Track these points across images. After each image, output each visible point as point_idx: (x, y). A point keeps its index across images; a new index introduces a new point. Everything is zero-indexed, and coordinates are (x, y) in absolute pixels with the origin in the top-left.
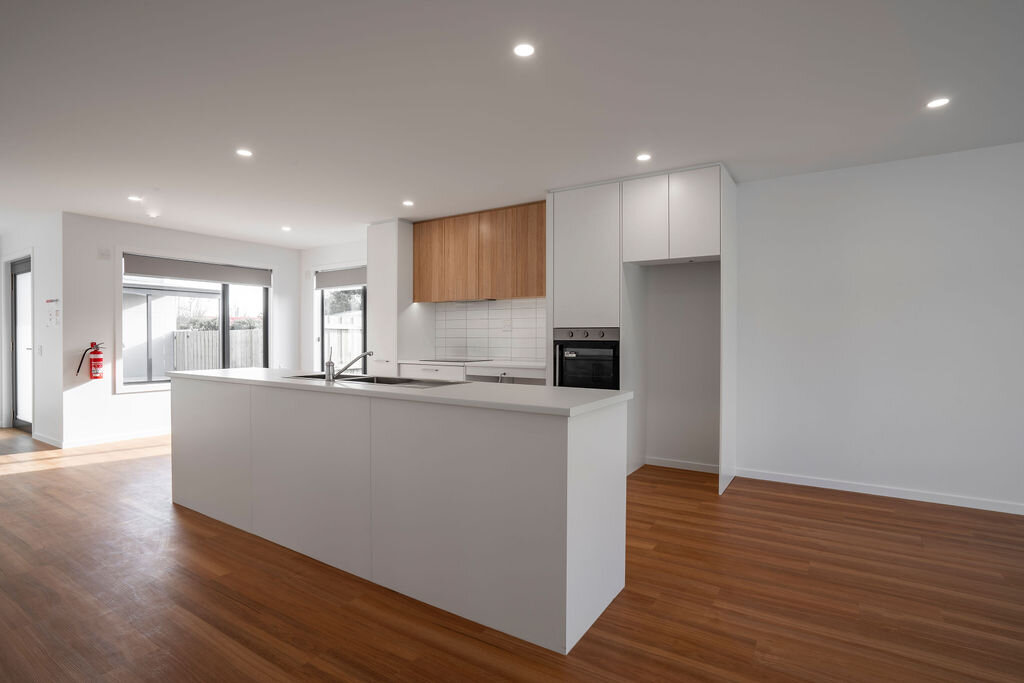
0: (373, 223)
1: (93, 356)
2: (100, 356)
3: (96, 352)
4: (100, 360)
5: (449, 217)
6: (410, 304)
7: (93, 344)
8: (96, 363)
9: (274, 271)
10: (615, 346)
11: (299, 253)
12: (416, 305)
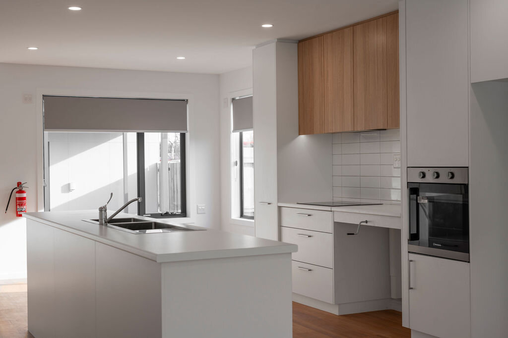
0: (258, 46)
1: (18, 195)
2: (24, 195)
3: (21, 192)
4: (24, 199)
5: (332, 32)
6: (294, 138)
7: (19, 184)
8: (21, 201)
9: (189, 101)
10: (464, 189)
11: (217, 79)
12: (303, 138)
